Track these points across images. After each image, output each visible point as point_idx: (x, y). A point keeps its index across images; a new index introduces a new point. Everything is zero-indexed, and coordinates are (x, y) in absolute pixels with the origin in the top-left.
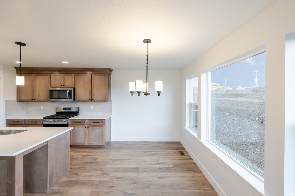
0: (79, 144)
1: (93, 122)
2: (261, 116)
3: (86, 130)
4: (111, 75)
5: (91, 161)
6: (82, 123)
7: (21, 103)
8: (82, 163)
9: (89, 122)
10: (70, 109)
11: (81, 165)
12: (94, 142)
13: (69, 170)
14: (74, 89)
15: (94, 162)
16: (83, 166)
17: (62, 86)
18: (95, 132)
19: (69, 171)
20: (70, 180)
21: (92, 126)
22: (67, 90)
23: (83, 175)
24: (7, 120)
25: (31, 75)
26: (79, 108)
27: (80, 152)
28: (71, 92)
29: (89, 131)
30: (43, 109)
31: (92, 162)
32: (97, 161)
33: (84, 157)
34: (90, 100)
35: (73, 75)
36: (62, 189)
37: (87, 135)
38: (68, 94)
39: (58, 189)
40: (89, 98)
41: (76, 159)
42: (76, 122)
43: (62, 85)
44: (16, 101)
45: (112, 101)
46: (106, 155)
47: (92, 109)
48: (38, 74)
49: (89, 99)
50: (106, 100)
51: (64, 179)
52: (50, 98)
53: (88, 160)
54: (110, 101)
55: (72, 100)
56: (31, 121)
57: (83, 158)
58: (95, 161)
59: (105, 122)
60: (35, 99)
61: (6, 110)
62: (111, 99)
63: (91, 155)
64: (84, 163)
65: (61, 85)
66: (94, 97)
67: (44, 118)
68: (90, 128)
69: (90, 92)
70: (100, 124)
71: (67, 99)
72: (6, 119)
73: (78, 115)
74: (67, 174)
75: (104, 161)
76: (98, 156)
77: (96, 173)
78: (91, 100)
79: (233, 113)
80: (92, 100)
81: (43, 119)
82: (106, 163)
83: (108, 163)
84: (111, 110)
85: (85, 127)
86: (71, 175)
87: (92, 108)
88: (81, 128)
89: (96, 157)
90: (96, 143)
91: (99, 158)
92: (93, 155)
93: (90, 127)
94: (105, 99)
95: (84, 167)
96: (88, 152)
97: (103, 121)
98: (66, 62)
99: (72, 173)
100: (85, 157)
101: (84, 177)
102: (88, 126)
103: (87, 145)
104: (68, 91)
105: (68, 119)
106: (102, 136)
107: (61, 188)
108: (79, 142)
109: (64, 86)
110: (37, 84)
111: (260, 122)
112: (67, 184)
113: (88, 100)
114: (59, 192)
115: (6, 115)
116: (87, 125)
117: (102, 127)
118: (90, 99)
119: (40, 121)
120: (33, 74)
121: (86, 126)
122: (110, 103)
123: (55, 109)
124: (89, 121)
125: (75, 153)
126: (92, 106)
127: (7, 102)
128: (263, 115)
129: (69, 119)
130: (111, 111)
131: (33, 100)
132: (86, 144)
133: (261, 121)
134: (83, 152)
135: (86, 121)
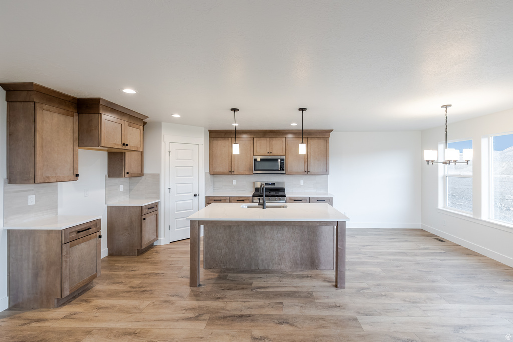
1: (317, 201)
2: (505, 199)
6: (303, 202)
7: (211, 176)
10: (274, 184)
14: (285, 157)
17: (268, 154)
22: (277, 160)
24: (206, 197)
25: (228, 140)
28: (283, 162)
30: (236, 184)
35: (284, 139)
38: (279, 164)
42: (294, 201)
43: (269, 152)
44: (209, 173)
49: (303, 171)
50: (326, 172)
52: (255, 170)
54: (328, 173)
55: (283, 172)
56: (238, 199)
59: (332, 201)
60: (233, 172)
61: (206, 185)
66: (310, 169)
69: (305, 162)
71: (278, 170)
78: (307, 172)
79: (455, 196)
80: (309, 172)
81: (253, 196)
87: (302, 183)
97: (331, 199)
98: (294, 124)
104: (279, 161)
109: (271, 154)
111: (505, 209)
115: (206, 191)
118: (306, 170)
119: (249, 200)
120: (230, 139)
122: (325, 176)
123: (252, 185)
124: (312, 200)
126: (302, 181)
127: (206, 174)
128: (508, 198)
131: (231, 172)
133: (506, 206)
135: (307, 200)
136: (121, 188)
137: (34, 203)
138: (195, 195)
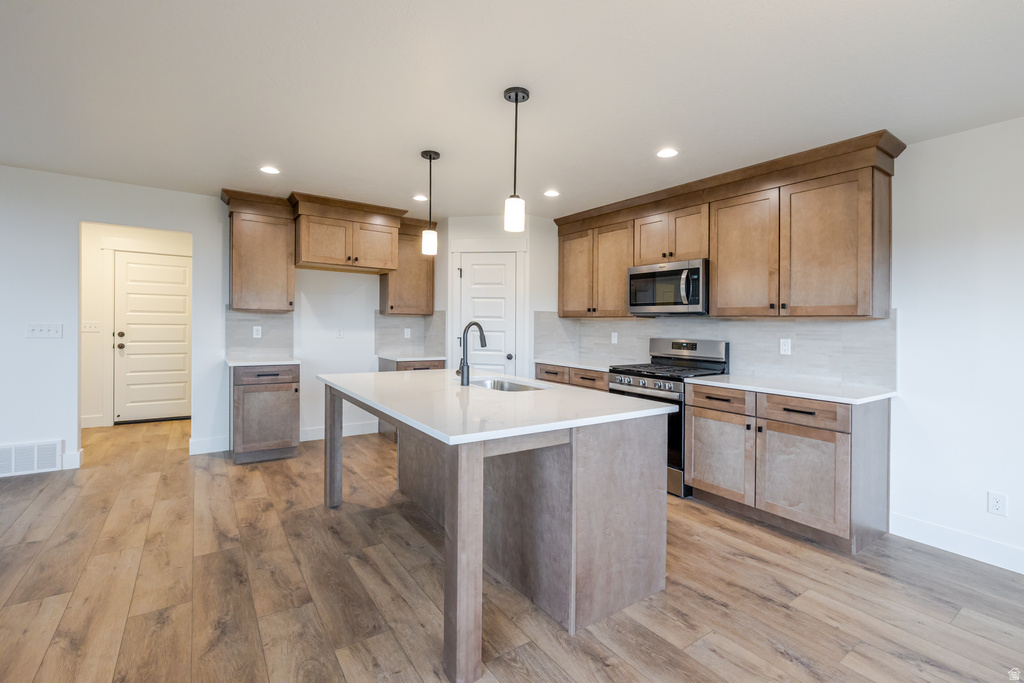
0: (721, 494)
1: (785, 409)
3: (752, 442)
4: (889, 175)
5: (766, 593)
6: (736, 406)
7: (568, 322)
8: (722, 580)
9: (763, 403)
11: (716, 589)
12: (791, 506)
13: (662, 584)
14: (707, 263)
15: (778, 602)
16: (724, 600)
17: (665, 259)
18: (792, 456)
19: (662, 591)
20: (657, 632)
21: (781, 426)
22: (680, 272)
23: (714, 639)
25: (587, 236)
26: (727, 345)
27: (722, 527)
28: (696, 277)
29: (764, 448)
30: (616, 342)
31: (770, 600)
32: (795, 603)
33: (734, 554)
34: (772, 306)
35: (705, 208)
36: (618, 654)
37: (756, 463)
38: (683, 286)
39: (604, 642)
40: (769, 299)
41: (700, 549)
42: (709, 398)
43: (667, 253)
44: (557, 315)
45: (901, 316)
46: (850, 595)
47: (782, 352)
48: (603, 229)
49: (766, 304)
50: (855, 306)
51: (636, 613)
52: (631, 305)
53: (749, 576)
54: (887, 314)
55: (699, 308)
56: (583, 374)
57: (728, 559)
58: (784, 600)
59: (848, 420)
60: (594, 310)
61: (535, 338)
62: (893, 306)
63: (767, 562)
64: (730, 584)
65: (664, 255)
66: (790, 296)
67: (614, 370)
68: (768, 433)
69: (771, 274)
70: (822, 425)
71: (682, 304)
72: (537, 364)
73: (723, 373)
74: (653, 597)
75: (834, 624)
76: (803, 581)
77: (781, 672)
78: (777, 309)
80: (784, 306)
81: (611, 371)
82: (847, 645)
83: (860, 648)
84: (894, 363)
85: (748, 427)
86: (664, 608)
87: (786, 346)
88: (728, 428)
89: (794, 582)
90: (800, 515)
91: (810, 594)
92: (777, 565)
93: (769, 428)
94: (851, 302)
95: (725, 605)
96: (759, 543)
97: (840, 411)
99: (671, 603)
100: (738, 559)
101: (714, 651)
102: (761, 423)
103: (755, 509)
104: (684, 276)
105: (681, 380)
106: (835, 487)
107: (615, 648)
108: (723, 485)
109: (671, 259)
110: (600, 260)
112: (640, 640)
113: (764, 308)
114: (606, 658)
115: (537, 352)
116: (756, 417)
117: (833, 440)
118: (775, 302)
119: (602, 378)
120: (590, 232)
121: (752, 422)
122: (884, 324)
123: (648, 346)
124: (766, 404)
125: (704, 522)
126: (786, 341)
127: (538, 315)
129: (686, 380)
130: (894, 372)
131: (591, 312)
132: (749, 501)
134: (734, 532)
135: (750, 400)
136: (407, 333)
137: (260, 336)
138: (509, 357)
